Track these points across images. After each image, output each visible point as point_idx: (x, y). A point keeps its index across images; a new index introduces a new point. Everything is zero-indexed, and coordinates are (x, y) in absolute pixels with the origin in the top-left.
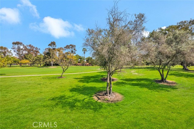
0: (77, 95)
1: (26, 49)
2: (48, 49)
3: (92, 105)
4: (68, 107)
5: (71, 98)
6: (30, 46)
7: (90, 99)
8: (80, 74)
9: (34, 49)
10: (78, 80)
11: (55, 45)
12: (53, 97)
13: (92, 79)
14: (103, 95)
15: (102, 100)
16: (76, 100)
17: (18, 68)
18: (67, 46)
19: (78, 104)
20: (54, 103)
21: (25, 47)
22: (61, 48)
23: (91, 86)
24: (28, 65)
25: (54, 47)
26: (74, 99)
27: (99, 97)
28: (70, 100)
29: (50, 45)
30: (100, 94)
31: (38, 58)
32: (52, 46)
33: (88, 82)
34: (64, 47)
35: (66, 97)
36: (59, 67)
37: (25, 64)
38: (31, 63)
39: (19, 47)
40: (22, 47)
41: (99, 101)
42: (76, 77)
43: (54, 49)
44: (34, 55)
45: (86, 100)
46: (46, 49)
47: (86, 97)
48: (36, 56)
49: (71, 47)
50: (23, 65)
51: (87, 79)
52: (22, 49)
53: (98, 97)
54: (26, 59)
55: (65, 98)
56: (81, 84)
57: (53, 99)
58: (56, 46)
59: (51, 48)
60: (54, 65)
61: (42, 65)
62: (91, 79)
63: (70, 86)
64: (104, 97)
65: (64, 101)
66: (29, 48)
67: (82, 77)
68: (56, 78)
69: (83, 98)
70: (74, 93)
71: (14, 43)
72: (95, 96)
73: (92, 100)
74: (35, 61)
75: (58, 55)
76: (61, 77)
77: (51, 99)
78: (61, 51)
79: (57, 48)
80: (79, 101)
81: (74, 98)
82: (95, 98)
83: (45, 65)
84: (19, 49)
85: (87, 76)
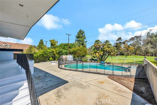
2: (116, 43)
11: (121, 39)
18: (132, 38)
22: (126, 41)
25: (121, 41)
29: (117, 40)
34: (129, 40)
36: (124, 56)
43: (120, 43)
46: (114, 44)
49: (136, 38)
59: (118, 42)
60: (120, 55)
75: (123, 47)
78: (126, 43)
79: (122, 41)
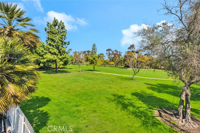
0: (136, 100)
1: (113, 54)
2: (127, 52)
3: (145, 117)
4: (120, 106)
5: (128, 100)
6: (116, 51)
7: (147, 110)
8: (156, 80)
9: (118, 53)
10: (149, 86)
12: (116, 94)
13: (171, 90)
14: (171, 115)
15: (165, 120)
16: (131, 104)
17: (108, 68)
19: (131, 109)
20: (113, 98)
21: (113, 52)
22: (140, 50)
23: (162, 98)
24: (114, 66)
25: (133, 50)
26: (130, 103)
27: (163, 114)
28: (126, 102)
29: (129, 48)
30: (168, 112)
31: (120, 60)
32: (131, 49)
33: (160, 91)
35: (125, 98)
37: (112, 65)
38: (115, 64)
39: (109, 52)
40: (111, 52)
41: (159, 118)
42: (148, 83)
44: (118, 58)
45: (141, 109)
47: (144, 105)
48: (119, 59)
50: (111, 66)
51: (162, 88)
52: (111, 54)
53: (160, 114)
54: (113, 61)
55: (123, 98)
56: (149, 92)
57: (114, 95)
58: (135, 48)
59: (130, 51)
61: (123, 67)
62: (169, 89)
63: (135, 90)
64: (172, 118)
65: (121, 100)
66: (115, 52)
67: (156, 84)
68: (127, 79)
69: (140, 106)
70: (135, 97)
71: (107, 50)
72: (157, 111)
73: (149, 113)
74: (118, 63)
76: (132, 79)
77: (113, 94)
78: (140, 52)
79: (135, 50)
80: (134, 106)
81: (130, 101)
82: (156, 113)
83: (126, 67)
84: (109, 54)
85: (165, 84)
